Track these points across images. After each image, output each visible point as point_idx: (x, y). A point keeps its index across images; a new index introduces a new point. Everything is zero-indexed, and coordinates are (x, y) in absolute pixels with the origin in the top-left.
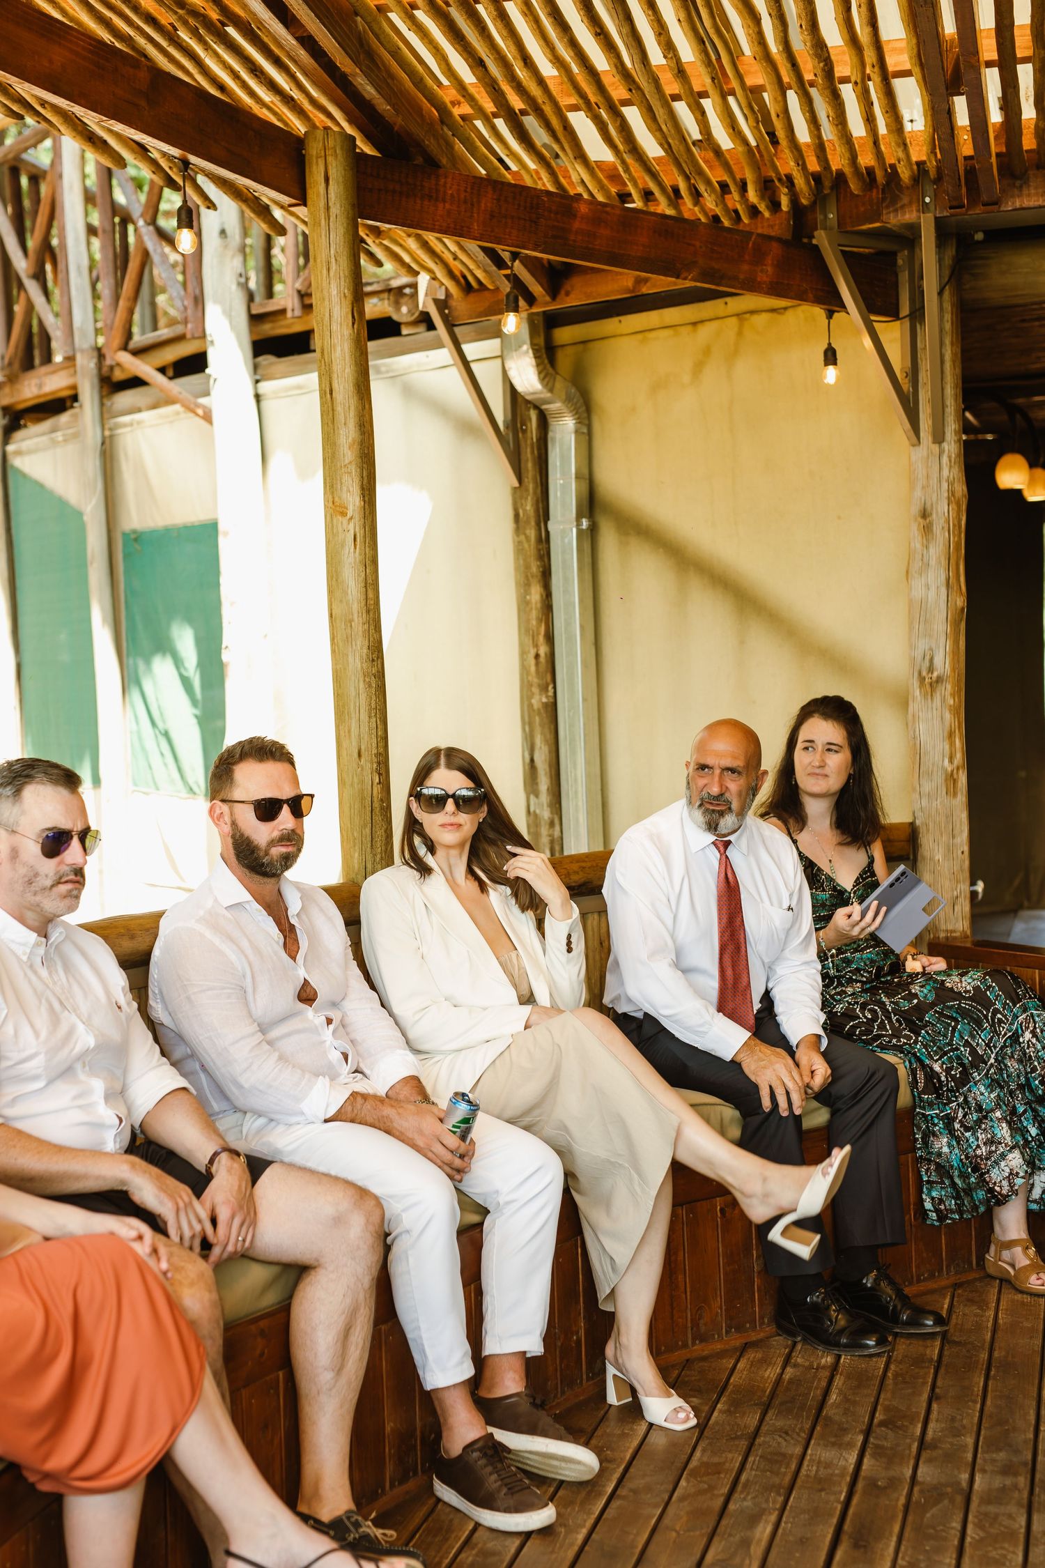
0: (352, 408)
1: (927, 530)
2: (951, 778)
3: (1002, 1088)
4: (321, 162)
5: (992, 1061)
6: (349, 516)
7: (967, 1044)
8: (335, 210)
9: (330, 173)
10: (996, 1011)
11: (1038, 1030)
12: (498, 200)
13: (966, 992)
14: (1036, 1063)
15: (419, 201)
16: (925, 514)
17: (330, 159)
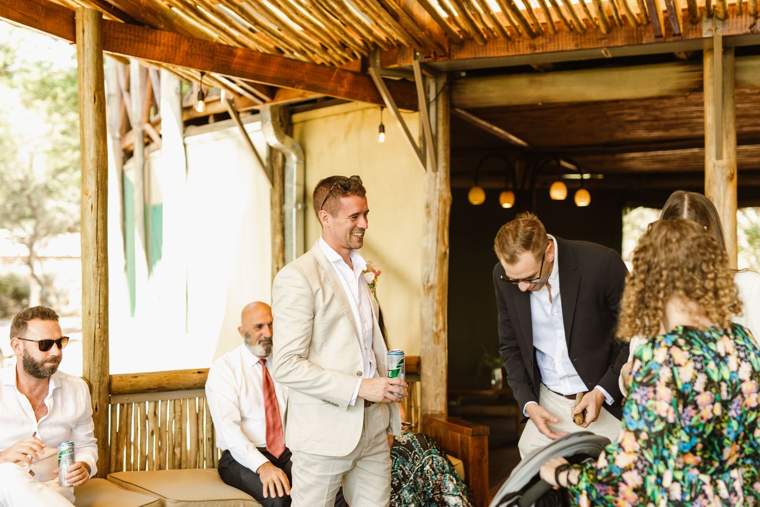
0: (93, 143)
1: (428, 214)
2: (437, 335)
3: (415, 492)
4: (81, 22)
5: (412, 478)
6: (89, 195)
7: (401, 469)
8: (87, 46)
9: (85, 28)
10: (416, 453)
11: (434, 465)
12: (191, 46)
13: (404, 442)
14: (431, 482)
15: (145, 45)
16: (428, 206)
17: (85, 21)
